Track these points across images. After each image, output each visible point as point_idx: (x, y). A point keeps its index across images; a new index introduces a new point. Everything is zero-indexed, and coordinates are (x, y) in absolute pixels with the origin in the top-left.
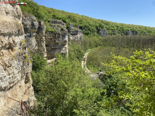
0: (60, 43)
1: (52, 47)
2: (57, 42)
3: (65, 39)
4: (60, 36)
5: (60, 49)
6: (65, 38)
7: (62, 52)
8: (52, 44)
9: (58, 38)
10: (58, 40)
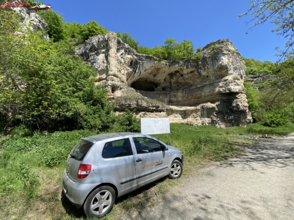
0: (211, 75)
1: (199, 86)
2: (204, 73)
3: (220, 63)
4: (207, 62)
5: (213, 85)
6: (217, 61)
7: (217, 89)
8: (198, 80)
9: (204, 66)
10: (205, 70)
